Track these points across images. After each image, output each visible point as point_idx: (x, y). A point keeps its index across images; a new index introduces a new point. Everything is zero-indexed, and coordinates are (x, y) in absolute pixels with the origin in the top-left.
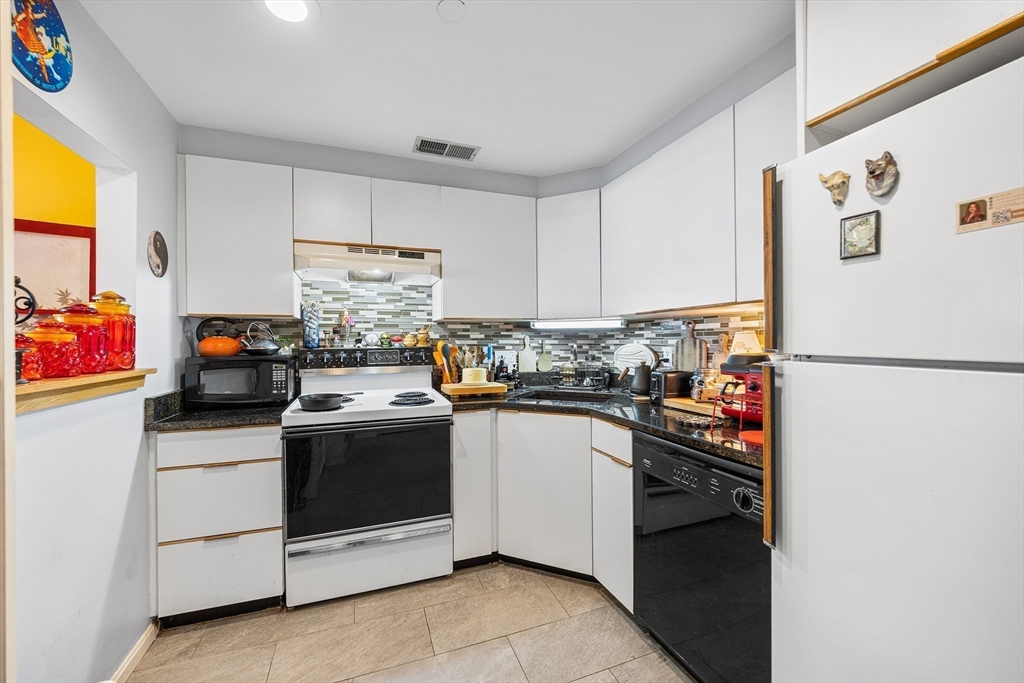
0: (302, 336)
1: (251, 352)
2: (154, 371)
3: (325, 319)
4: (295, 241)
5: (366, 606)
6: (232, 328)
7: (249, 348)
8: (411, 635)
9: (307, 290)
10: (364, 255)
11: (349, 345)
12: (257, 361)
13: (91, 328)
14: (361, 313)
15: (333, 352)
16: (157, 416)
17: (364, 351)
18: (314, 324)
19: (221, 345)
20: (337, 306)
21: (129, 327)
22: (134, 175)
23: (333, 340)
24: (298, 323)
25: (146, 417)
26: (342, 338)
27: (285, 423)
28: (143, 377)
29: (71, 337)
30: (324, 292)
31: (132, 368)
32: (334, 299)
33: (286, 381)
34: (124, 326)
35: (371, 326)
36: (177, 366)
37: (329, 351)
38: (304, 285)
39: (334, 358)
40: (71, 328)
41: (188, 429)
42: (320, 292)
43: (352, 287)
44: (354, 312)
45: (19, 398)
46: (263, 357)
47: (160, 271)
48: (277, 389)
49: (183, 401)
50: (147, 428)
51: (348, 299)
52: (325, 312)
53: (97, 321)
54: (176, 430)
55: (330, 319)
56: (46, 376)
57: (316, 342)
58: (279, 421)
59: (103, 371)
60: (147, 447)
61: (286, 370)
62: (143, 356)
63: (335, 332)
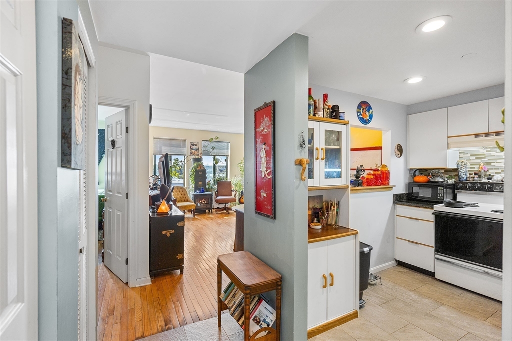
0: (458, 175)
1: (432, 182)
2: (395, 186)
3: (471, 168)
4: (448, 137)
5: (467, 293)
6: (426, 173)
7: (431, 180)
8: (480, 311)
9: (462, 155)
10: (484, 138)
11: (485, 180)
12: (434, 185)
13: (378, 174)
14: (493, 164)
15: (474, 184)
16: (397, 200)
17: (492, 184)
18: (464, 170)
19: (422, 179)
20: (479, 161)
21: (388, 174)
22: (390, 131)
23: (474, 177)
24: (457, 170)
25: (394, 199)
26: (480, 177)
27: (435, 209)
28: (392, 187)
29: (373, 177)
30: (471, 155)
31: (389, 185)
32: (477, 158)
33: (444, 194)
34: (386, 174)
35: (500, 171)
36: (406, 185)
37: (471, 183)
38: (460, 153)
39: (474, 187)
40: (373, 175)
41: (404, 205)
42: (469, 155)
43: (487, 151)
44: (489, 164)
45: (351, 190)
46: (437, 184)
47: (400, 156)
48: (440, 196)
49: (408, 196)
50: (394, 203)
51: (485, 158)
52: (471, 165)
53: (379, 173)
54: (401, 204)
55: (474, 168)
56: (368, 185)
57: (465, 178)
58: (433, 208)
59: (381, 185)
60: (394, 209)
61: (444, 190)
62: (392, 182)
63: (475, 174)
